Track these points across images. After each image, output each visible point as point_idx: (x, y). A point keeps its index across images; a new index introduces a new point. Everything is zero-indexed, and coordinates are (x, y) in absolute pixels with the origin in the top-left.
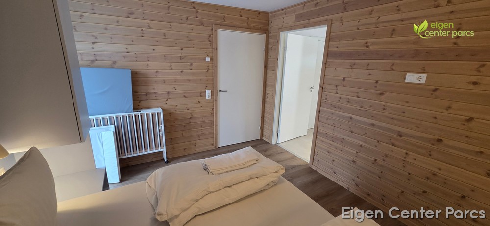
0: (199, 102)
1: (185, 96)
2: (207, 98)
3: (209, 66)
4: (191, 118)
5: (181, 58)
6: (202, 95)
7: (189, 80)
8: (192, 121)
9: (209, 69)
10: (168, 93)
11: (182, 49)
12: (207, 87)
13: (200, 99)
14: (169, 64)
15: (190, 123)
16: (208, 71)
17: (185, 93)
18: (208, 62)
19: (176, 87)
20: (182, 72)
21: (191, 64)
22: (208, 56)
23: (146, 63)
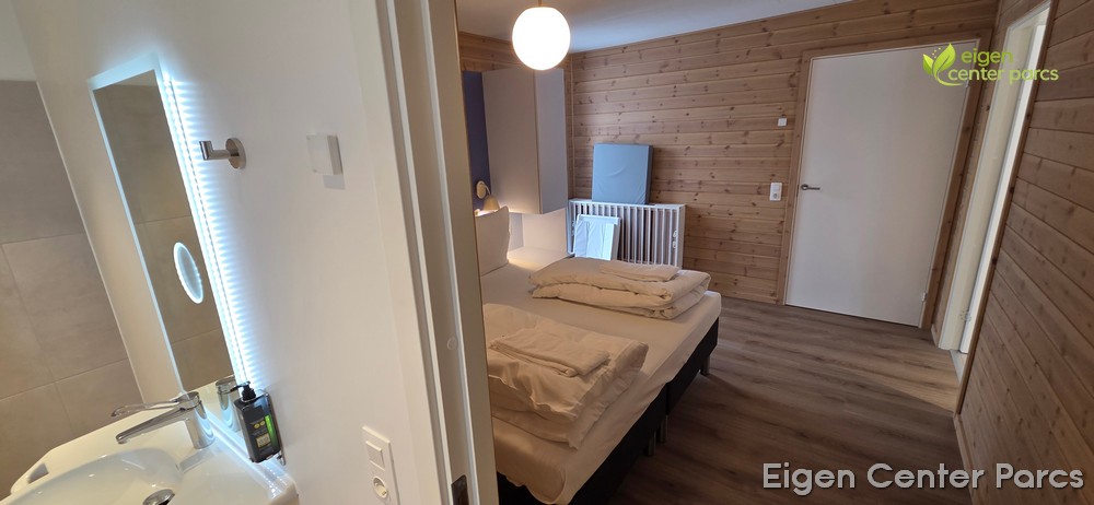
0: (754, 204)
1: (727, 191)
2: (772, 198)
3: (783, 136)
4: (733, 231)
5: (729, 124)
6: (763, 190)
7: (739, 163)
8: (734, 236)
9: (783, 142)
10: (700, 183)
11: (732, 109)
12: (773, 178)
13: (755, 199)
14: (707, 135)
15: (731, 239)
16: (779, 145)
17: (728, 185)
18: (782, 128)
19: (714, 173)
20: (728, 147)
21: (746, 133)
22: (783, 116)
23: (674, 135)
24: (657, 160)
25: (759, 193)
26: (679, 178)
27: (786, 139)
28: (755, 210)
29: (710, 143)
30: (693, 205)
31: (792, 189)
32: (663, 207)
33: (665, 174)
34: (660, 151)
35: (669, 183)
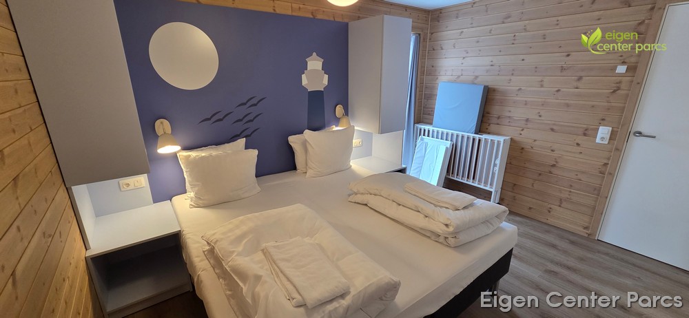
0: (578, 144)
1: (552, 130)
2: (598, 140)
3: (620, 82)
4: (553, 166)
5: (562, 69)
6: (589, 132)
7: (568, 105)
8: (553, 170)
9: (619, 89)
10: (527, 120)
11: (568, 55)
12: (603, 121)
13: (580, 139)
14: (539, 78)
15: (550, 172)
16: (614, 91)
17: (554, 124)
18: (621, 75)
19: (542, 113)
20: (558, 91)
21: (580, 78)
22: (624, 63)
23: (508, 78)
24: (489, 97)
25: (585, 135)
26: (508, 114)
27: (623, 86)
28: (579, 149)
29: (542, 86)
30: (517, 138)
31: (623, 134)
32: (489, 137)
33: (495, 110)
34: (494, 90)
35: (499, 118)
